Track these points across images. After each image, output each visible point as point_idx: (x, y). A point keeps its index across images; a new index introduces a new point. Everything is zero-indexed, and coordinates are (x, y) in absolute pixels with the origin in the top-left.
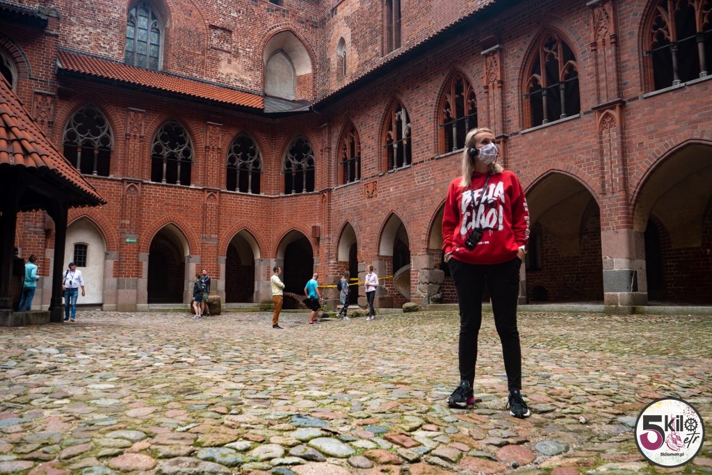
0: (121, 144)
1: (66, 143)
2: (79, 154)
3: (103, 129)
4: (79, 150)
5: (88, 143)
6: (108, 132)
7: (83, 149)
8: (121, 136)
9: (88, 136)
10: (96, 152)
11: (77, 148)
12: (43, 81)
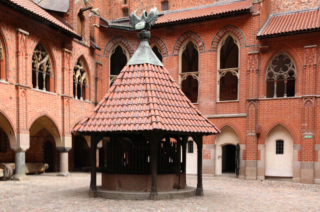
0: (301, 73)
1: (268, 80)
2: (275, 85)
3: (290, 66)
4: (275, 83)
5: (281, 77)
6: (293, 67)
7: (277, 82)
8: (300, 68)
9: (281, 72)
10: (286, 82)
11: (273, 82)
12: (253, 46)
